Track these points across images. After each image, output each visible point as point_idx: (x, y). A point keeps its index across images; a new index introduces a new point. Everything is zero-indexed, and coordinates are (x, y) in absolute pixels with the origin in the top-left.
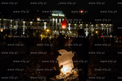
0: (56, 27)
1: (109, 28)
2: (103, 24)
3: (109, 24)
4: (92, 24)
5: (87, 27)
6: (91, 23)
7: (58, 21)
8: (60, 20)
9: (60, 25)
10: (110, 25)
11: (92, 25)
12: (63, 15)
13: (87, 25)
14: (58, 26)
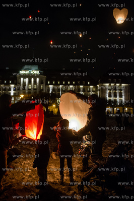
0: (27, 92)
1: (121, 90)
2: (108, 84)
3: (121, 84)
4: (91, 85)
5: (82, 89)
6: (89, 83)
7: (30, 82)
8: (33, 79)
9: (32, 87)
10: (123, 85)
11: (91, 87)
12: (37, 72)
13: (81, 86)
14: (29, 89)
